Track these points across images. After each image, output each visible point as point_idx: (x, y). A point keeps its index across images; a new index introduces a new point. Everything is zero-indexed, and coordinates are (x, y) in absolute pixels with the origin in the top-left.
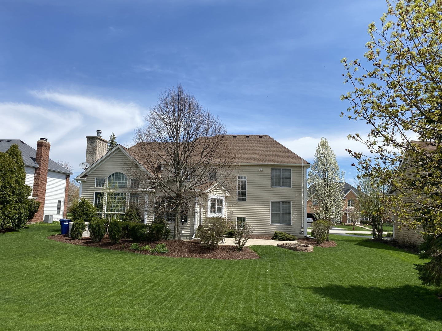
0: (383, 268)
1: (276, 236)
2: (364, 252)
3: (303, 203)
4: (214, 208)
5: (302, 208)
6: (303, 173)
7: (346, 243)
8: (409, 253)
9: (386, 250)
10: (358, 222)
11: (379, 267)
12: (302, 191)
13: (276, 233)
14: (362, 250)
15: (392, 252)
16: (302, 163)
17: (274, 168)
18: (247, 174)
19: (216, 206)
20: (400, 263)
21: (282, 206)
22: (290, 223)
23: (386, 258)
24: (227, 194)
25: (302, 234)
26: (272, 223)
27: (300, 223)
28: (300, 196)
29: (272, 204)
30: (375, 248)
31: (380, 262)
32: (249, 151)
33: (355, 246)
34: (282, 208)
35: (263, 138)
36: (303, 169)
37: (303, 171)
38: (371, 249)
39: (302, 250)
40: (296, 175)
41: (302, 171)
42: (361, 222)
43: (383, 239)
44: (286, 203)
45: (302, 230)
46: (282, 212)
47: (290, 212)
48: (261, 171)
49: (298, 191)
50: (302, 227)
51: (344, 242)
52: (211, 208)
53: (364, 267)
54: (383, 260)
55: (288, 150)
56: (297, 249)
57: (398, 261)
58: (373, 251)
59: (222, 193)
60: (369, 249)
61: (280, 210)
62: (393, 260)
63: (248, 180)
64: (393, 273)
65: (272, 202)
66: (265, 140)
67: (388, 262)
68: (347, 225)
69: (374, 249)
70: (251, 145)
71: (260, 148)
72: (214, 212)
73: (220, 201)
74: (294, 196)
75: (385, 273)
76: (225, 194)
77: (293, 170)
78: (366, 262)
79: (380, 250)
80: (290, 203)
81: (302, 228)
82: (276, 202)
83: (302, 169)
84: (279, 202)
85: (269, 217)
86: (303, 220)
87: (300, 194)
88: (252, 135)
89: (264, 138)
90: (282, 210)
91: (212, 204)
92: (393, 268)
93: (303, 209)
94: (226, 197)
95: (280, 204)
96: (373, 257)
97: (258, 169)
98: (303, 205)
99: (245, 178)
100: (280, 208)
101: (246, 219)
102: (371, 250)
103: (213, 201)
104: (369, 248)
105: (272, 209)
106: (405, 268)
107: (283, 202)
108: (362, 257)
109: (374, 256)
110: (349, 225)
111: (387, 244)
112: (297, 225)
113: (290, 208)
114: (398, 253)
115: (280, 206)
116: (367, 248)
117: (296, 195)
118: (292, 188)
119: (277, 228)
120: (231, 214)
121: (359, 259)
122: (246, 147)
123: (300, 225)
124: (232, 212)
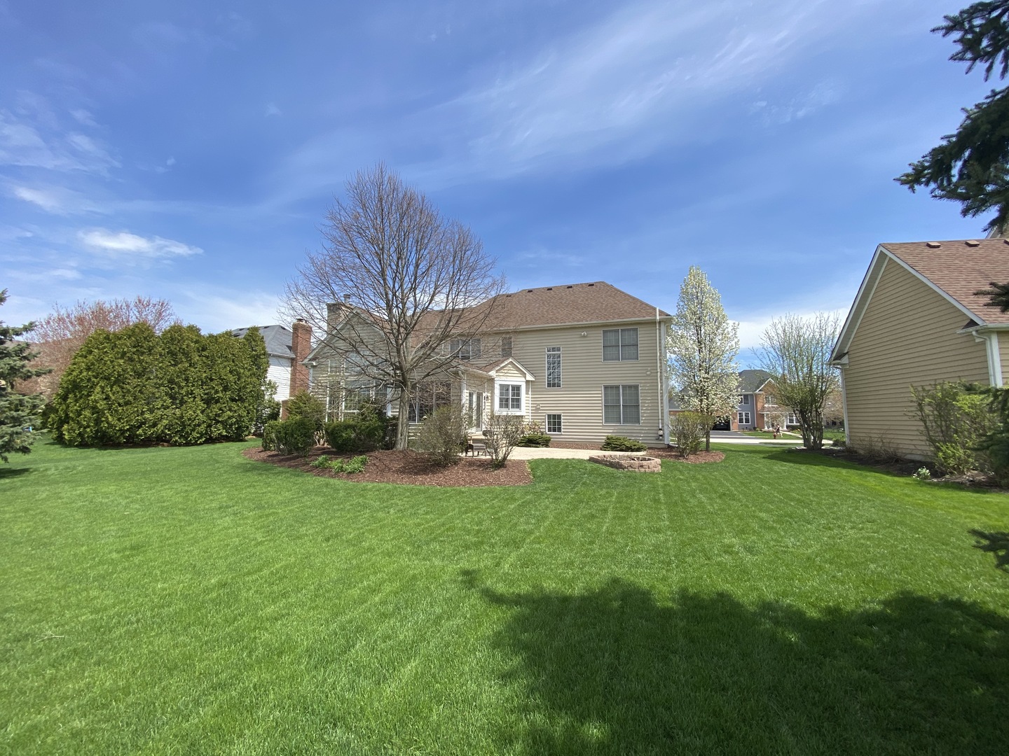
0: (822, 515)
1: (608, 444)
2: (776, 472)
3: (661, 386)
4: (507, 400)
5: (659, 395)
6: (660, 333)
7: (745, 455)
8: (888, 473)
9: (831, 469)
10: (782, 427)
11: (811, 510)
12: (659, 365)
13: (608, 439)
14: (775, 468)
15: (844, 472)
16: (656, 316)
17: (607, 329)
18: (563, 343)
19: (511, 397)
20: (869, 501)
21: (623, 393)
22: (639, 422)
23: (831, 486)
24: (529, 377)
25: (661, 440)
26: (606, 422)
27: (657, 421)
28: (655, 374)
29: (605, 391)
30: (805, 464)
31: (814, 496)
32: (567, 307)
33: (762, 460)
34: (623, 397)
35: (594, 287)
36: (660, 326)
37: (660, 330)
38: (797, 466)
39: (632, 467)
40: (646, 339)
41: (658, 330)
42: (788, 427)
43: (823, 448)
44: (630, 387)
45: (661, 432)
46: (623, 403)
47: (638, 402)
48: (584, 336)
49: (652, 365)
50: (660, 427)
51: (742, 453)
52: (501, 400)
53: (768, 511)
54: (824, 492)
55: (634, 299)
56: (621, 465)
57: (862, 493)
58: (800, 470)
59: (520, 375)
60: (791, 467)
61: (619, 400)
62: (848, 493)
63: (564, 352)
64: (851, 532)
65: (606, 387)
66: (598, 289)
67: (835, 498)
68: (765, 432)
69: (803, 467)
70: (572, 298)
71: (587, 300)
72: (507, 406)
73: (517, 389)
74: (645, 375)
75: (828, 533)
76: (525, 377)
77: (641, 329)
78: (776, 497)
79: (817, 467)
80: (636, 387)
81: (661, 429)
82: (612, 387)
83: (658, 327)
84: (617, 387)
85: (600, 412)
86: (662, 416)
87: (655, 371)
88: (577, 285)
89: (597, 287)
90: (623, 400)
91: (501, 394)
92: (850, 516)
93: (662, 396)
94: (527, 382)
95: (619, 391)
96: (799, 483)
97: (580, 333)
98: (661, 390)
99: (559, 350)
100: (619, 397)
101: (562, 418)
102: (796, 469)
103: (504, 388)
104: (792, 465)
105: (605, 400)
106: (889, 514)
107: (624, 387)
108: (769, 484)
109: (800, 480)
110: (769, 432)
111: (834, 457)
112: (652, 425)
113: (638, 396)
114: (861, 474)
115: (619, 394)
116: (787, 464)
117: (648, 373)
118: (641, 362)
119: (615, 431)
120: (536, 409)
121: (762, 488)
122: (563, 302)
123: (657, 425)
124: (538, 407)
